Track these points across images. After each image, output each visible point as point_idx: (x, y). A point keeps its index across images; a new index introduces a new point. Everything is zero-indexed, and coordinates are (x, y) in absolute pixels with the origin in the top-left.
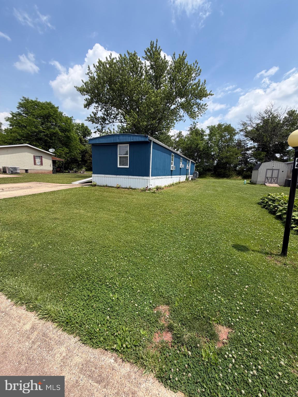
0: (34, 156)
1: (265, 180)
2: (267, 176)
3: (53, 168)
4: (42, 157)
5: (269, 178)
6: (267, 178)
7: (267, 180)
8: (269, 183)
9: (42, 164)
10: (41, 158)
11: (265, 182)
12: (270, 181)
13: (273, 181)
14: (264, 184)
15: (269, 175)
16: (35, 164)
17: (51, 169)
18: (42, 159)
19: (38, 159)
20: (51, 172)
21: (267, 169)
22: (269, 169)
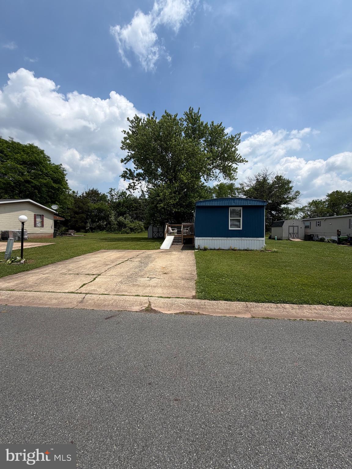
0: (35, 215)
1: (289, 236)
2: (290, 232)
3: (55, 230)
4: (43, 215)
5: (291, 234)
6: (290, 233)
7: (290, 236)
8: (292, 238)
9: (42, 226)
10: (42, 217)
11: (289, 237)
12: (292, 236)
13: (295, 236)
14: (289, 239)
15: (291, 231)
16: (35, 225)
17: (52, 231)
18: (43, 219)
19: (39, 219)
20: (51, 235)
21: (289, 226)
22: (290, 226)
